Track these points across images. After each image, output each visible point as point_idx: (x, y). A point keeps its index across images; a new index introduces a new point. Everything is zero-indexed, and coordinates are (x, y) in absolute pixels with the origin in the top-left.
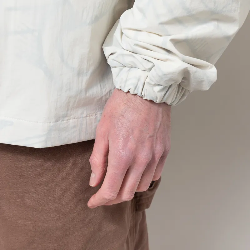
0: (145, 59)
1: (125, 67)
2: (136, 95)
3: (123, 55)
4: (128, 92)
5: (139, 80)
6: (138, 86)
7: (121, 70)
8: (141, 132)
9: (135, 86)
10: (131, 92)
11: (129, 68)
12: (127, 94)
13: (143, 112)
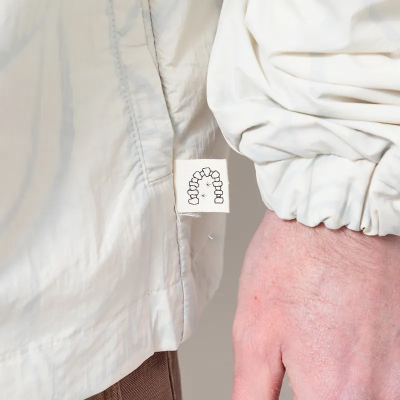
0: (358, 130)
1: (297, 157)
2: (344, 228)
3: (291, 129)
4: (321, 225)
5: (349, 189)
6: (348, 205)
7: (286, 167)
8: (376, 327)
9: (341, 206)
10: (330, 224)
11: (311, 160)
12: (318, 230)
13: (371, 269)
